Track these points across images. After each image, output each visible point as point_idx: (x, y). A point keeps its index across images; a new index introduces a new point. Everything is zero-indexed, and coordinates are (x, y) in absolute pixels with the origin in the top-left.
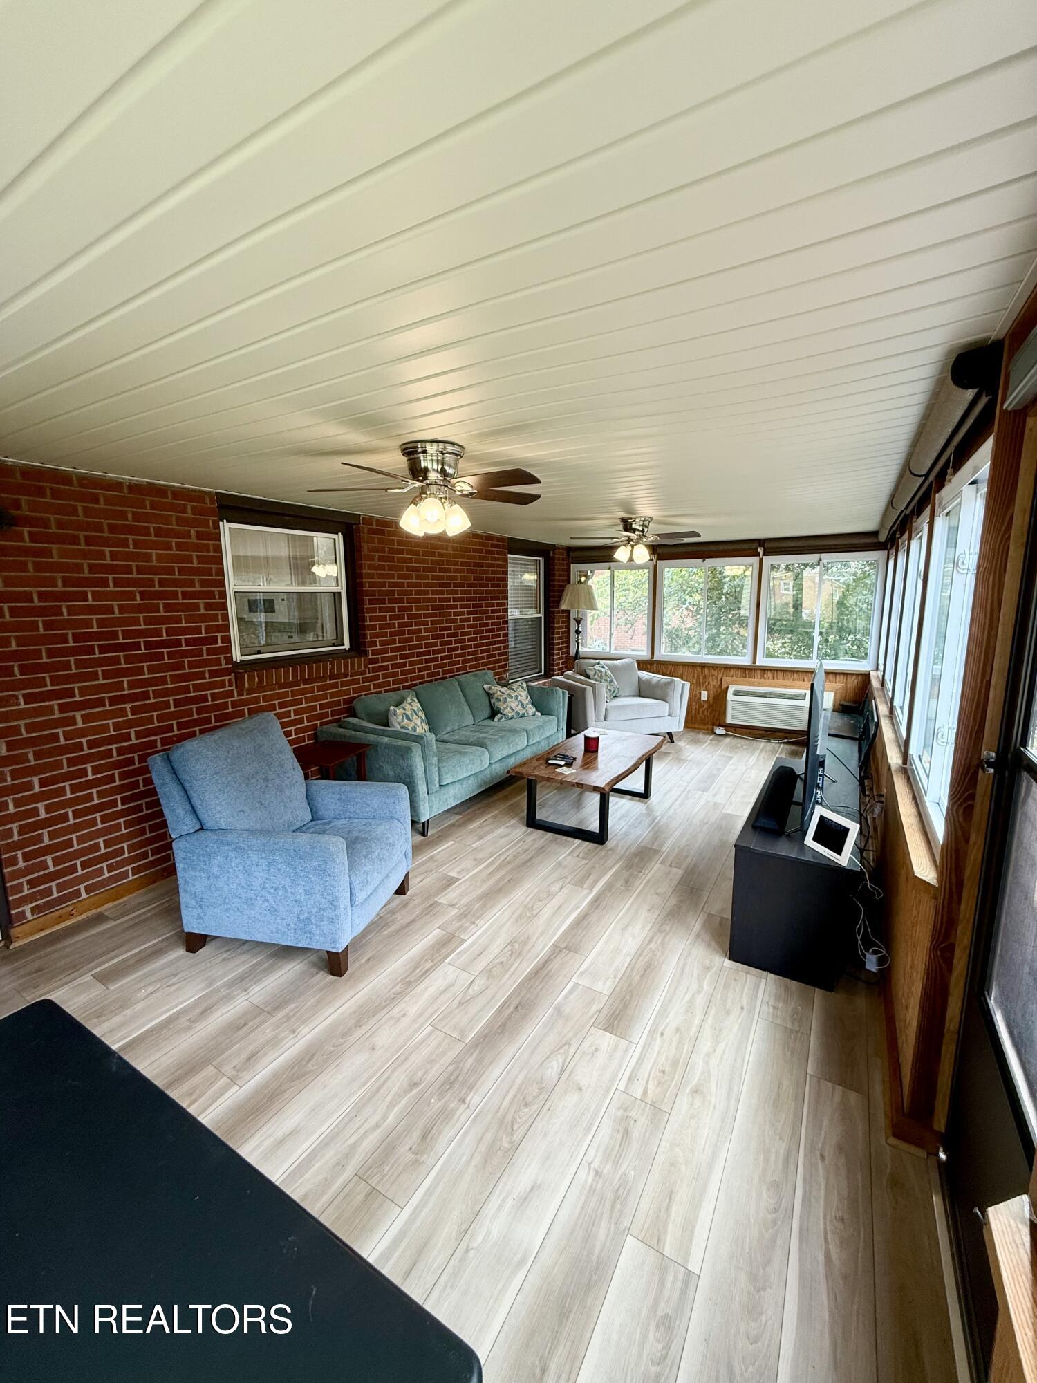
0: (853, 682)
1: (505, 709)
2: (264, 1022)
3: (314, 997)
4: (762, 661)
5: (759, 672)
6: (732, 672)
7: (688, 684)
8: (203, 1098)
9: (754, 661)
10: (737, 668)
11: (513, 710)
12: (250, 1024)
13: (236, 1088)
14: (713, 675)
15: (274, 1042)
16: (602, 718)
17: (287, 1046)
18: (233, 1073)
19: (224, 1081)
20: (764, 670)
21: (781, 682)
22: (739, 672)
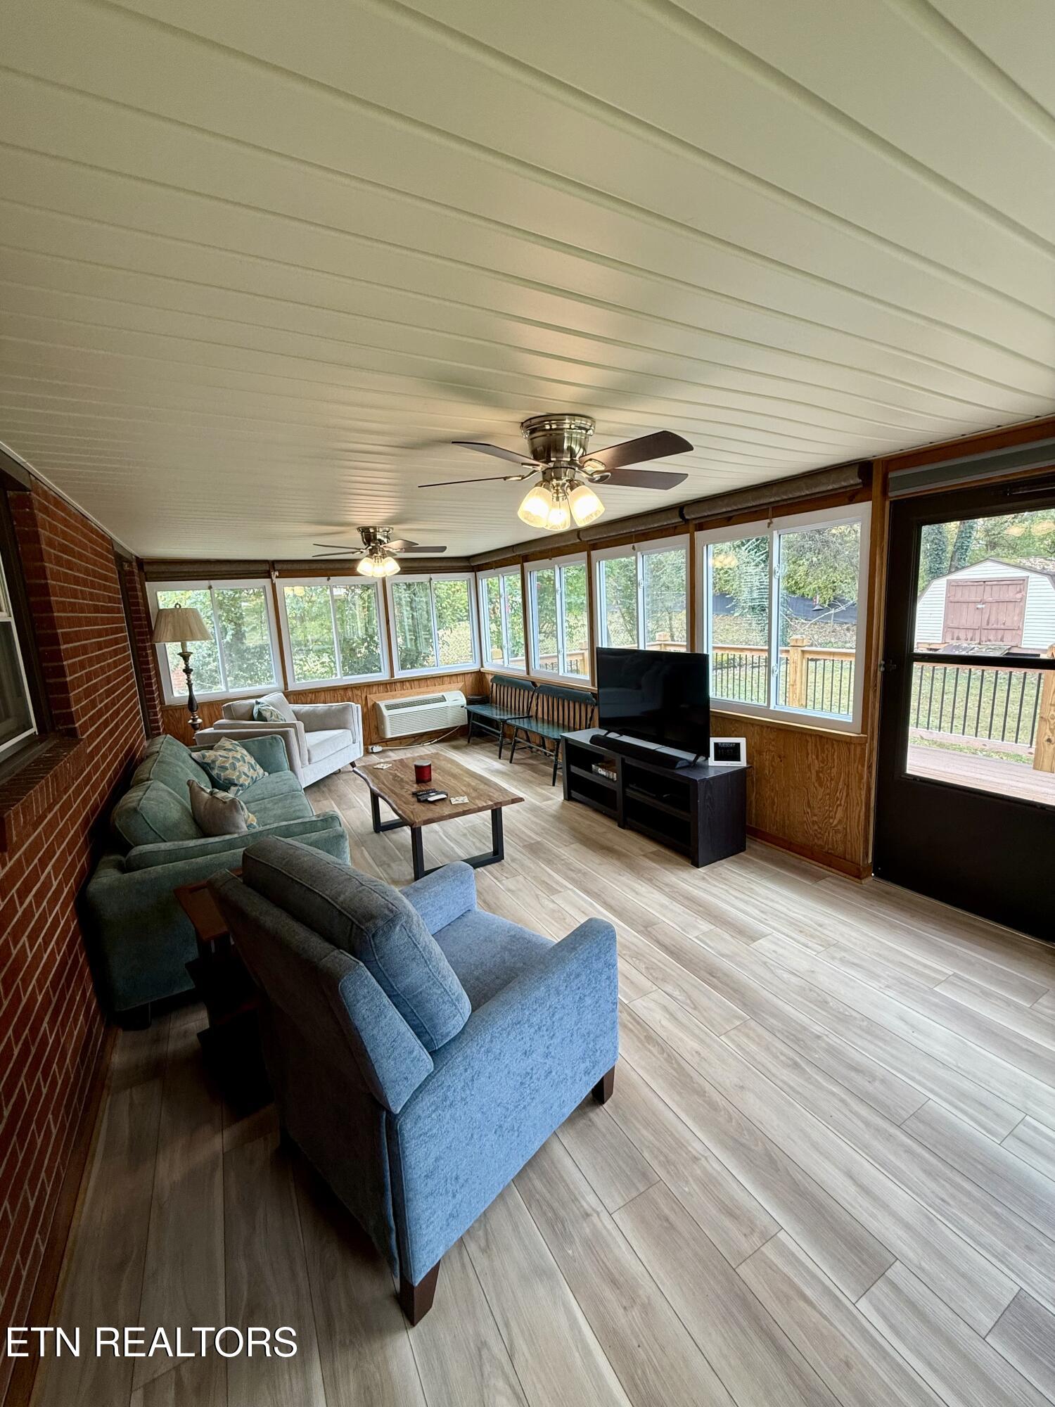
0: (469, 679)
1: (239, 777)
2: (669, 1195)
3: (639, 1130)
4: (400, 674)
5: (398, 685)
6: (375, 689)
7: (359, 706)
8: (796, 1280)
9: (392, 675)
10: (379, 684)
11: (248, 776)
12: (667, 1211)
13: (782, 1235)
14: (357, 695)
15: (709, 1184)
16: (307, 763)
17: (719, 1168)
18: (755, 1239)
19: (768, 1250)
20: (402, 682)
21: (418, 690)
22: (381, 688)
